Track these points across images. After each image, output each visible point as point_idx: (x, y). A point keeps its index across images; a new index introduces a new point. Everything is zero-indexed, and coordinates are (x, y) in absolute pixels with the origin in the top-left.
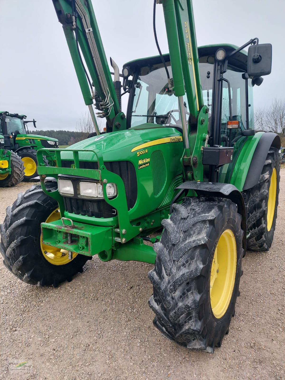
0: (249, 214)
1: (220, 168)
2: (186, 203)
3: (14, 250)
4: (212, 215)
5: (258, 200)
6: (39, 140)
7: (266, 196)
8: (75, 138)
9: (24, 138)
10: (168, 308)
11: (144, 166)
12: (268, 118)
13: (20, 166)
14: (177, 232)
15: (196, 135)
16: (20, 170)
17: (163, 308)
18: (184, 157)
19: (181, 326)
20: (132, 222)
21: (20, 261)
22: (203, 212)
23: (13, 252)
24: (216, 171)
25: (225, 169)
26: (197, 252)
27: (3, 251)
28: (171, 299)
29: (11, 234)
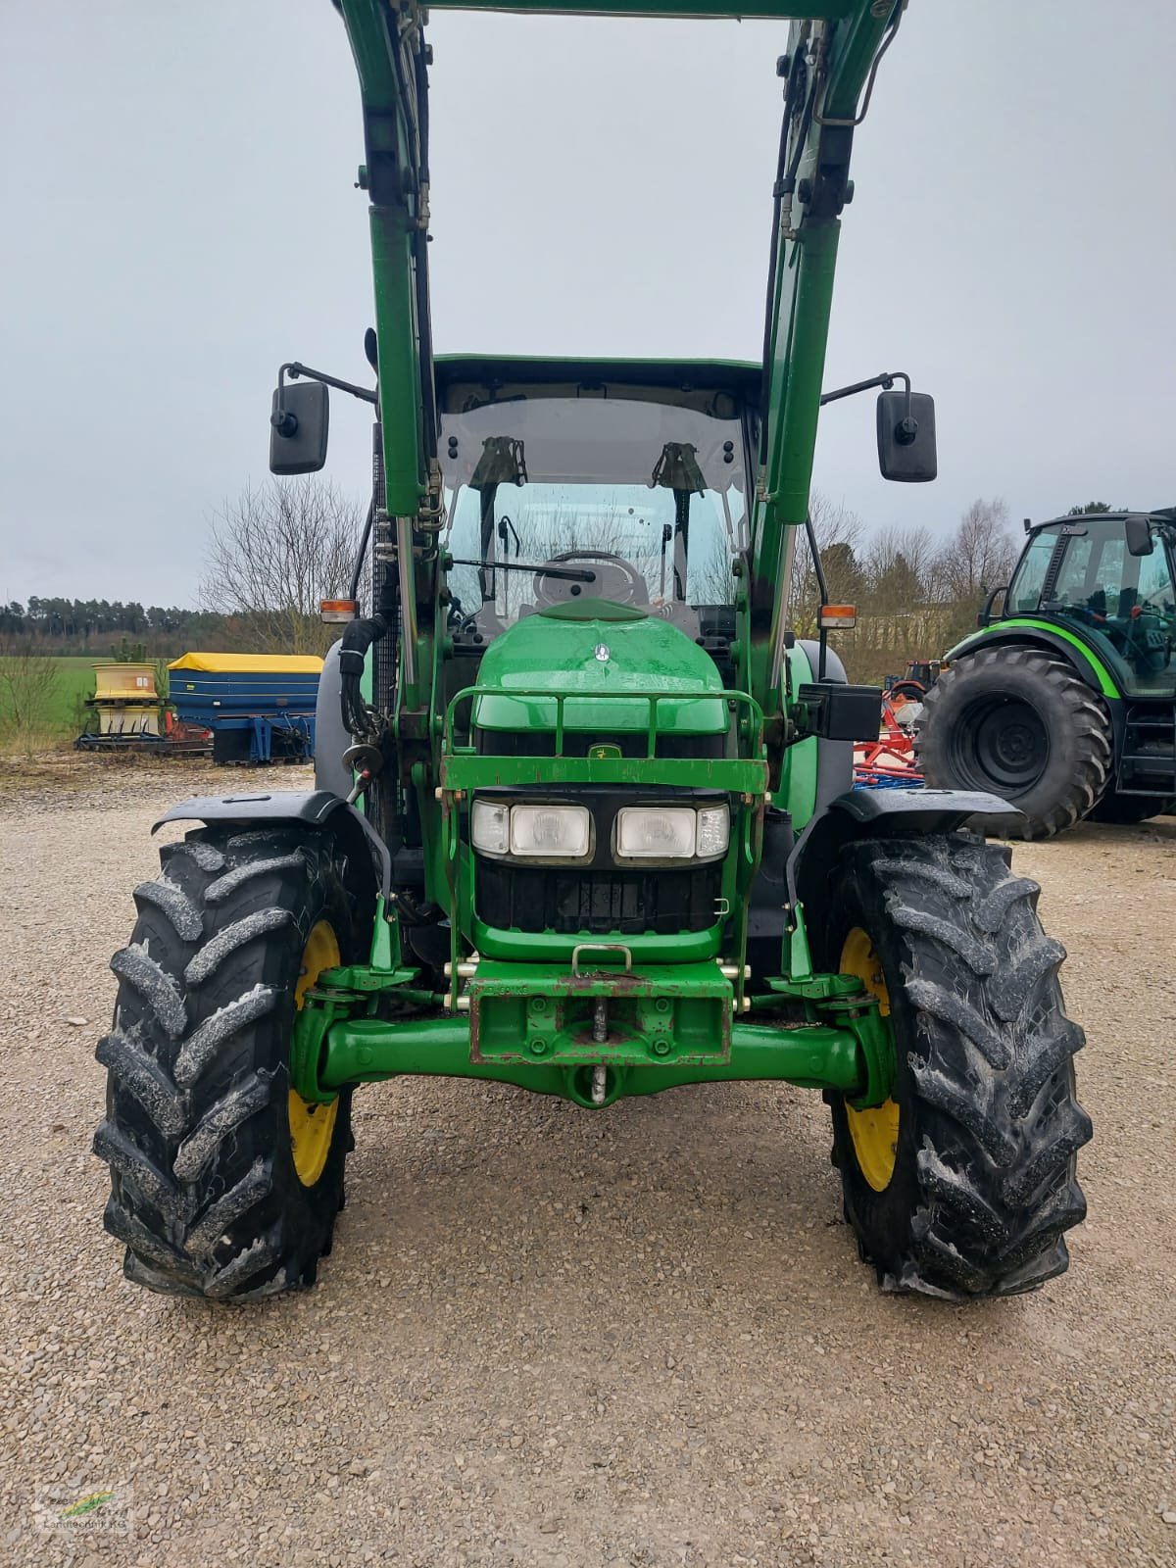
3: (226, 1141)
19: (1029, 1215)
21: (255, 1183)
29: (209, 1067)
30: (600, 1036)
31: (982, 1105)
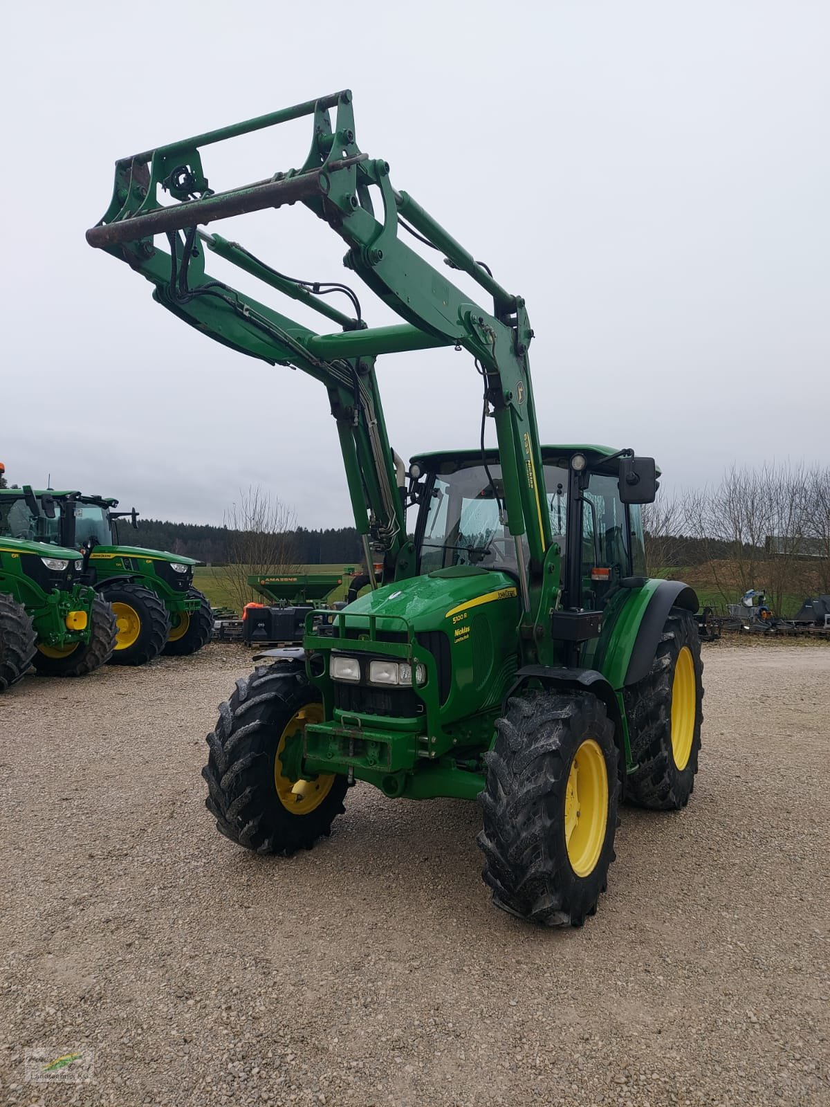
0: (637, 732)
1: (582, 644)
2: (530, 697)
3: (237, 776)
4: (565, 713)
5: (652, 704)
6: (150, 561)
7: (666, 697)
8: (186, 543)
9: (113, 556)
10: (507, 841)
11: (462, 639)
12: (716, 514)
13: (109, 625)
14: (518, 735)
15: (541, 590)
16: (108, 635)
17: (499, 845)
18: (522, 626)
19: (523, 869)
20: (444, 727)
21: (247, 797)
22: (555, 708)
23: (234, 780)
24: (576, 650)
25: (592, 645)
26: (547, 762)
27: (213, 779)
28: (511, 828)
29: (234, 747)
30: (351, 754)
31: (500, 811)
